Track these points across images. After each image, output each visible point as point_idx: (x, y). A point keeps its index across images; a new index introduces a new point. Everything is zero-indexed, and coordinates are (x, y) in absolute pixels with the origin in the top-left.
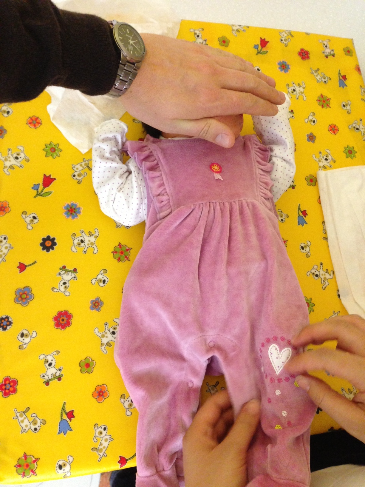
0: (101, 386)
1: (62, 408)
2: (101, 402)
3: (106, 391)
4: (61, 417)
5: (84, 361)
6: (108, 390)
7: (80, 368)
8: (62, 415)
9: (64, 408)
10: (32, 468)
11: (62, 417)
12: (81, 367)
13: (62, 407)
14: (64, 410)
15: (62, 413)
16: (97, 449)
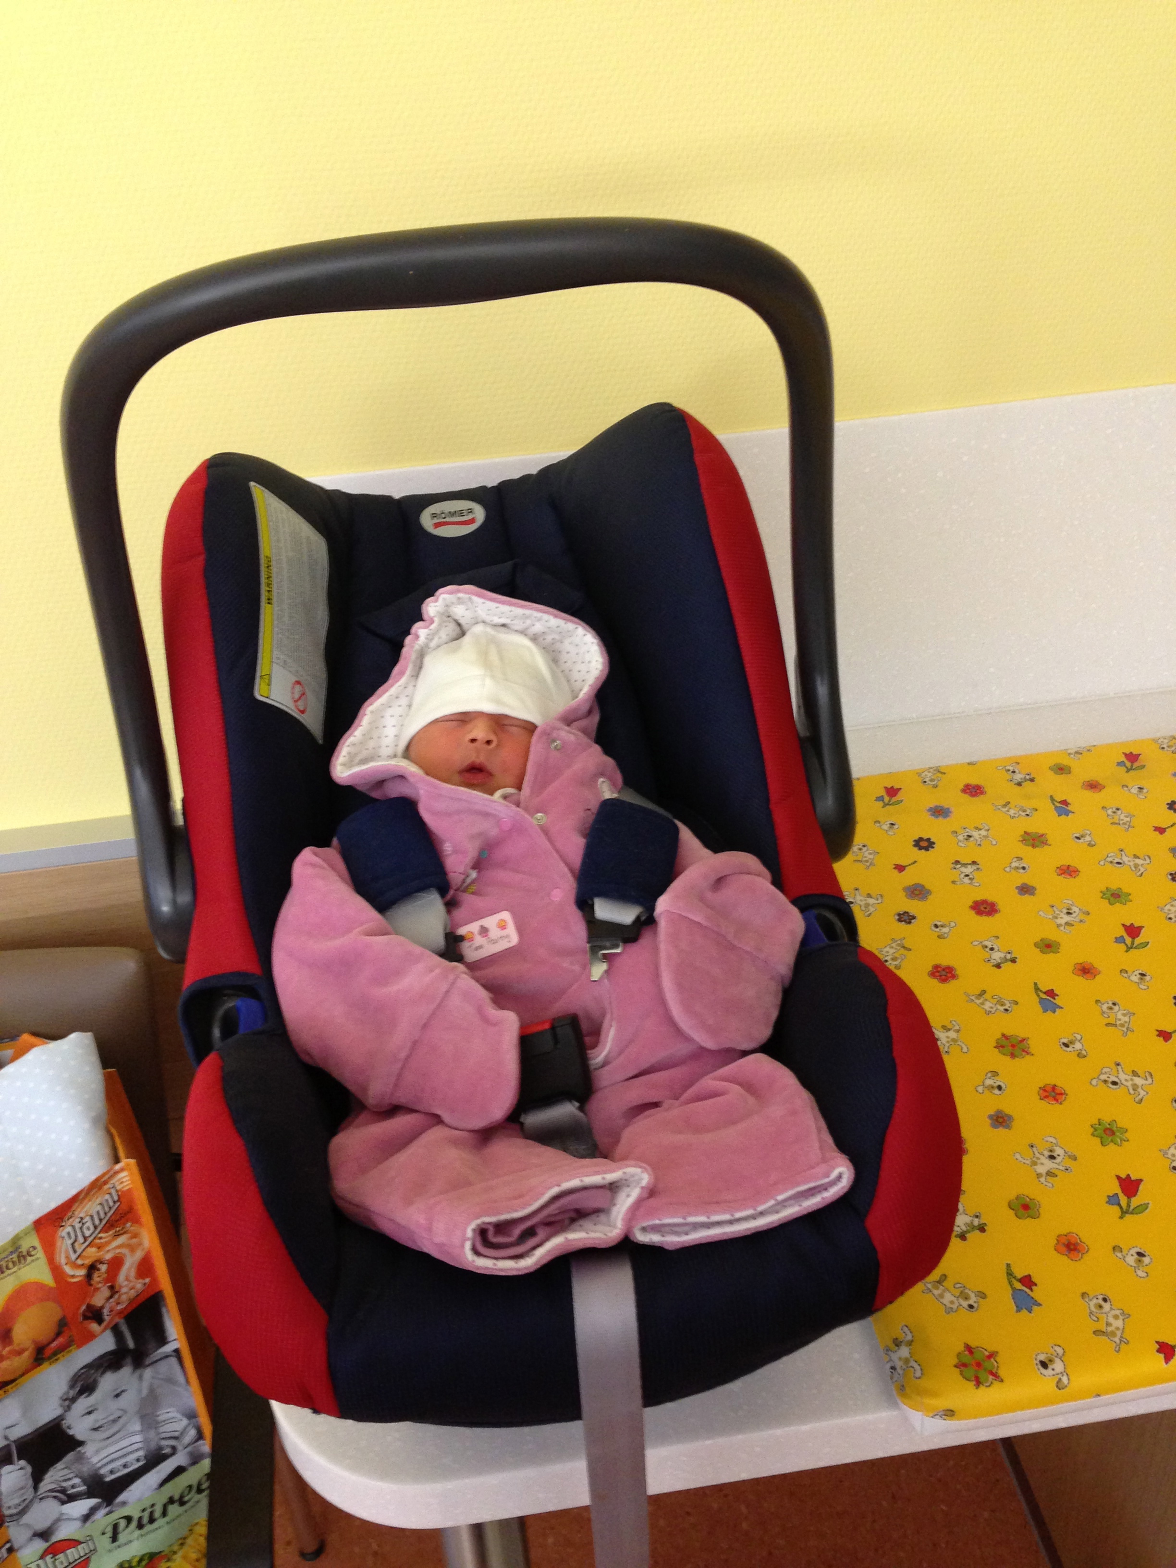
0: (1066, 1236)
1: (1007, 1273)
2: (1077, 1259)
3: (1079, 1241)
4: (1011, 1286)
5: (1015, 1201)
6: (1083, 1241)
7: (1012, 1212)
8: (1011, 1283)
9: (1009, 1272)
10: (990, 1368)
11: (1014, 1286)
12: (1013, 1210)
13: (1005, 1271)
14: (1011, 1275)
15: (1010, 1280)
16: (1104, 1332)
